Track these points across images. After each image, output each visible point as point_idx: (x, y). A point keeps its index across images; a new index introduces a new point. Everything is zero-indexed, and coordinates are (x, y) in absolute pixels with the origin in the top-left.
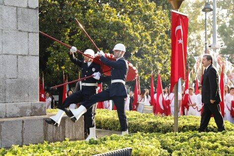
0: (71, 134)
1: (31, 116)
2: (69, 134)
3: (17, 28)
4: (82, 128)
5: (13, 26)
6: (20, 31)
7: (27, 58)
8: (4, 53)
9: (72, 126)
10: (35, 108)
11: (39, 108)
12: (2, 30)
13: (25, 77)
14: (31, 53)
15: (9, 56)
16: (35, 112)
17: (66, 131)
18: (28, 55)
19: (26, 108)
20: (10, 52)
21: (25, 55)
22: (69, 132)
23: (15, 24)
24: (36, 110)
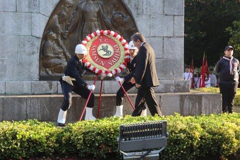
0: (207, 111)
1: (175, 92)
2: (206, 111)
3: (164, 13)
4: (220, 105)
5: (160, 11)
6: (165, 15)
7: (172, 39)
8: (151, 35)
9: (209, 103)
10: (178, 85)
11: (182, 85)
12: (150, 15)
13: (170, 57)
14: (176, 35)
15: (156, 38)
16: (179, 89)
17: (203, 108)
18: (173, 37)
19: (170, 85)
20: (157, 35)
21: (171, 37)
22: (206, 108)
23: (161, 9)
24: (180, 87)
